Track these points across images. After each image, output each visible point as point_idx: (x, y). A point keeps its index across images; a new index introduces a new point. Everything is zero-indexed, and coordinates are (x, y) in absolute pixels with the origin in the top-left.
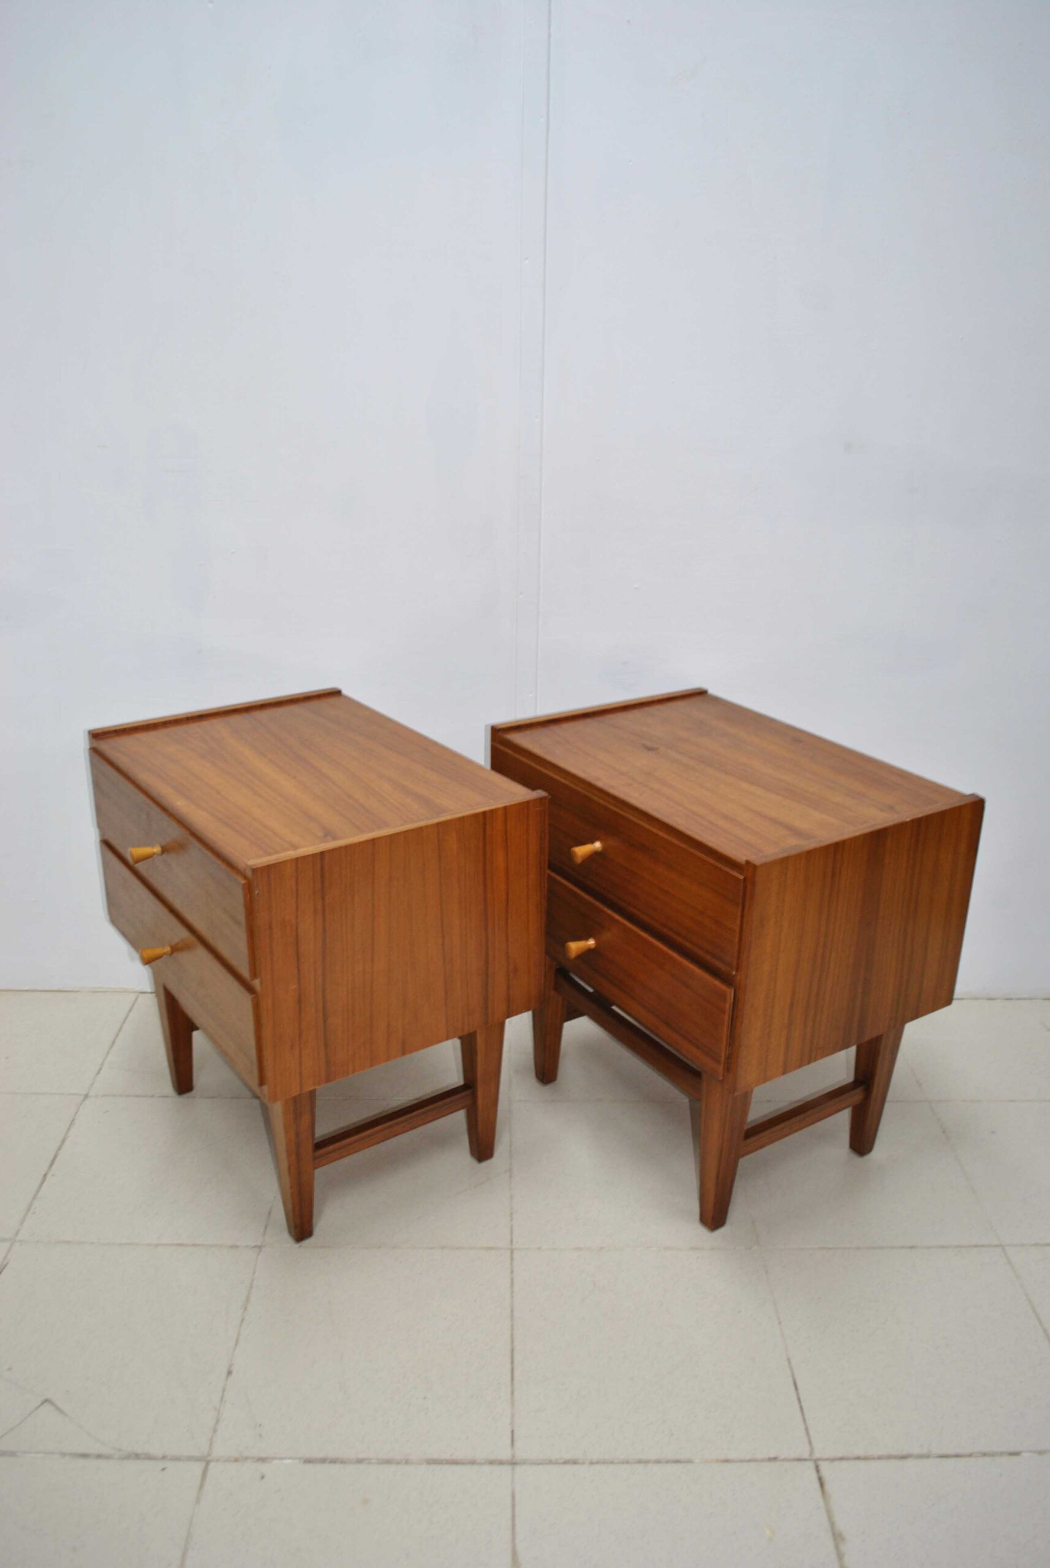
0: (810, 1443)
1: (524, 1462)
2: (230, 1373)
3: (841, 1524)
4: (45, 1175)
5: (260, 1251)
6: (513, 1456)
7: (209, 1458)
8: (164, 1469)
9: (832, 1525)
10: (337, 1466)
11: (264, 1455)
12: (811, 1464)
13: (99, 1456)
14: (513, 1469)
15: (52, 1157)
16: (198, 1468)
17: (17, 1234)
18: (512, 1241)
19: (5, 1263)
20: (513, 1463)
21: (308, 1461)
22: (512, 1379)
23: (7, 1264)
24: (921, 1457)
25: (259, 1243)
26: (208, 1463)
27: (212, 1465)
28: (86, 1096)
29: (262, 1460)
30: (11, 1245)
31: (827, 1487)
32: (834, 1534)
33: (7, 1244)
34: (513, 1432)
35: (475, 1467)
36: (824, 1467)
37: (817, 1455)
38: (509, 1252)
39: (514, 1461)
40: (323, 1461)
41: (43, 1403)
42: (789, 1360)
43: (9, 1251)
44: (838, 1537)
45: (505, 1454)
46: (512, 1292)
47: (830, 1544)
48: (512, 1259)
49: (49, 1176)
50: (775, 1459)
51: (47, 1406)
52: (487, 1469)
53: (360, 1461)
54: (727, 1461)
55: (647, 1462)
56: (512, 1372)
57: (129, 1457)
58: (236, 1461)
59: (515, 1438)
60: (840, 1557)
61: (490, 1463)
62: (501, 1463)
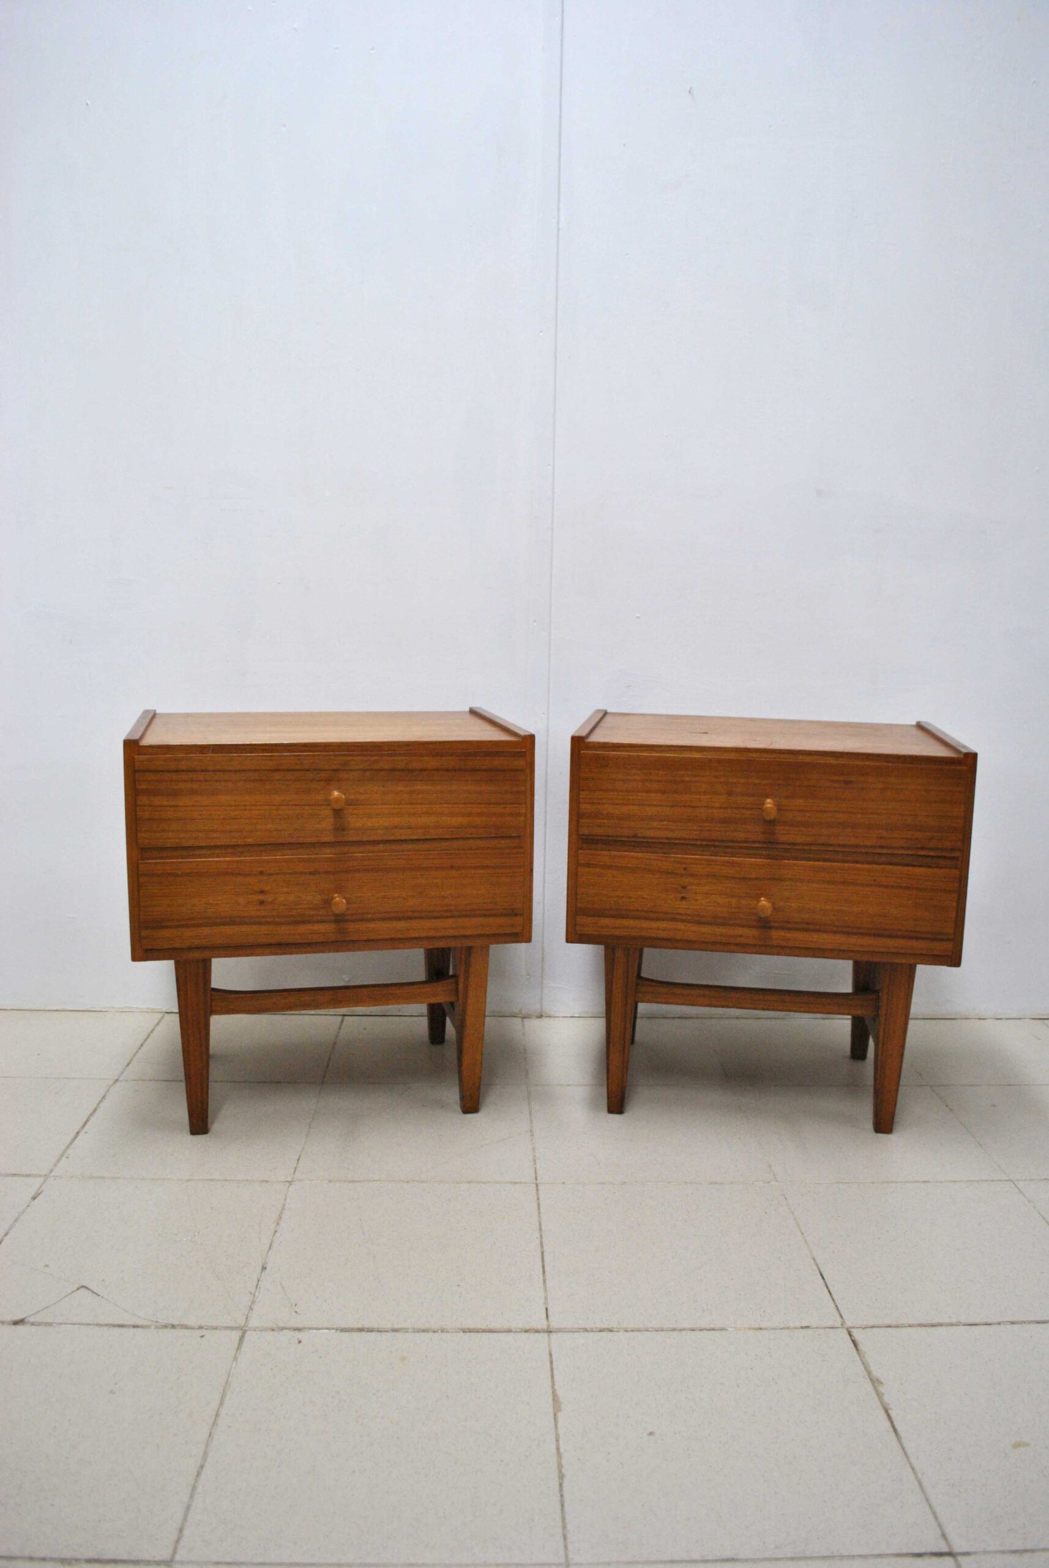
0: (841, 1316)
1: (559, 1330)
2: (264, 1268)
3: (877, 1373)
4: (78, 1133)
5: (291, 1185)
6: (549, 1326)
7: (247, 1329)
8: (202, 1337)
9: (869, 1373)
10: (373, 1334)
11: (300, 1326)
12: (845, 1331)
13: (135, 1326)
14: (549, 1336)
15: (85, 1120)
16: (236, 1335)
17: (52, 1171)
18: (536, 1178)
19: (39, 1192)
20: (549, 1331)
21: (343, 1330)
22: (544, 1272)
23: (41, 1192)
24: (951, 1325)
25: (289, 1179)
26: (244, 1332)
27: (248, 1333)
28: (117, 1080)
29: (299, 1330)
30: (45, 1180)
31: (861, 1346)
32: (871, 1380)
33: (42, 1179)
34: (547, 1309)
35: (512, 1335)
36: (855, 1332)
37: (848, 1324)
38: (535, 1185)
39: (549, 1330)
40: (361, 1330)
41: (78, 1289)
42: (814, 1260)
43: (43, 1183)
44: (875, 1382)
45: (543, 1324)
46: (539, 1213)
47: (869, 1387)
48: (537, 1190)
49: (81, 1134)
50: (807, 1327)
51: (83, 1291)
52: (524, 1335)
53: (396, 1330)
54: (761, 1329)
55: (681, 1330)
56: (543, 1267)
57: (165, 1327)
58: (273, 1330)
59: (549, 1313)
60: (880, 1395)
61: (526, 1331)
62: (537, 1331)
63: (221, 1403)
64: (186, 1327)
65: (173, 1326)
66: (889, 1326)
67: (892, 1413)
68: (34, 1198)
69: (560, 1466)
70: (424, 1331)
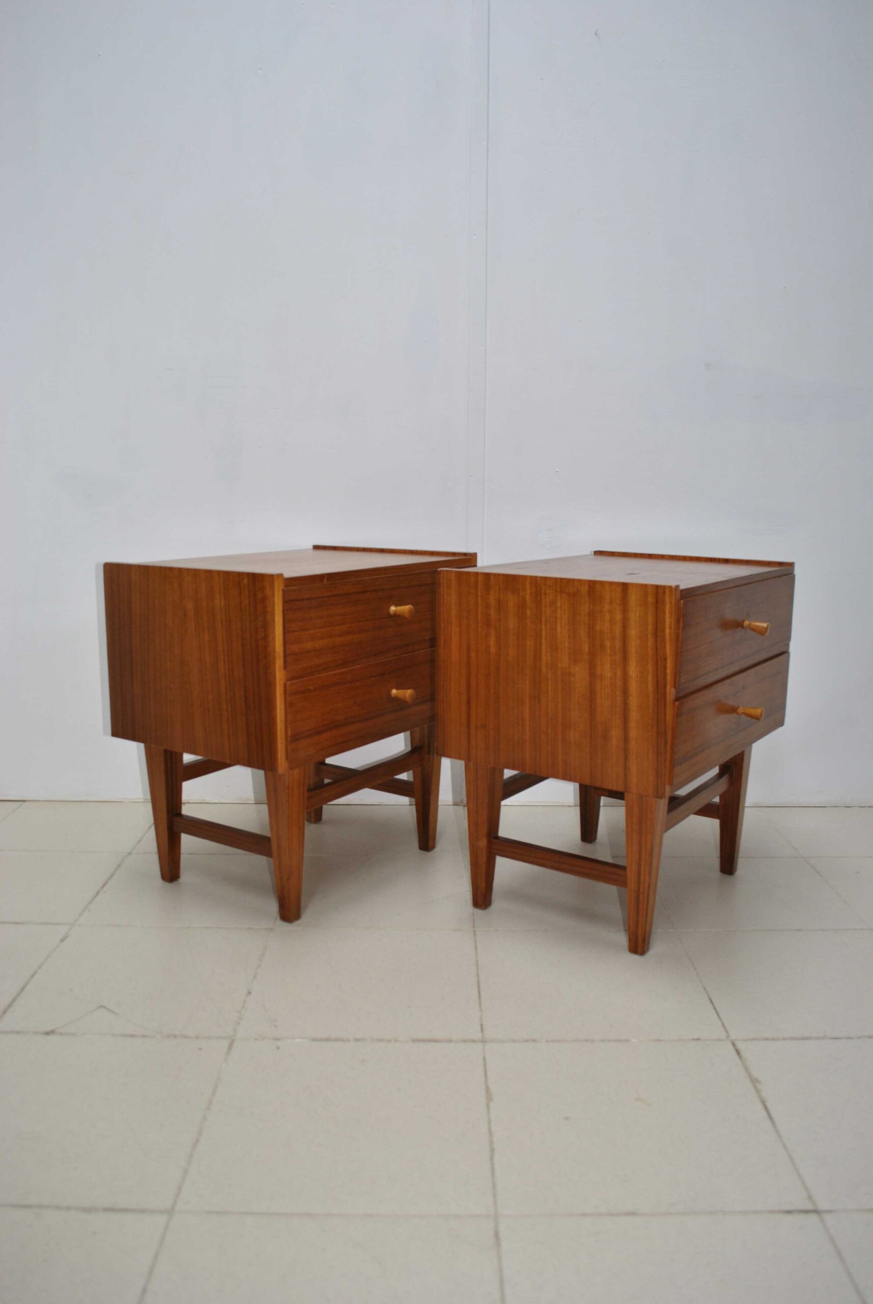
0: (727, 1031)
1: (492, 1041)
2: (249, 993)
3: (756, 1074)
5: (272, 931)
6: (483, 1037)
7: (234, 1038)
8: (197, 1043)
9: (749, 1074)
10: (339, 1043)
11: (278, 1036)
12: (730, 1043)
13: (144, 1036)
14: (483, 1045)
16: (225, 1044)
17: (76, 920)
19: (66, 936)
20: (483, 1041)
21: (314, 1040)
22: (480, 997)
23: (68, 937)
24: (819, 1038)
25: (270, 927)
26: (233, 1040)
27: (236, 1041)
28: (130, 854)
29: (278, 1039)
30: (71, 928)
31: (743, 1053)
32: (751, 1079)
33: (69, 927)
34: (481, 1024)
35: (452, 1044)
36: (738, 1043)
37: (733, 1037)
38: (473, 932)
40: (327, 1040)
41: (98, 1008)
42: (704, 988)
43: (70, 930)
44: (754, 1081)
45: (479, 1036)
46: (476, 952)
47: (749, 1085)
48: (475, 936)
49: (101, 893)
50: (698, 1039)
51: (102, 1009)
52: (462, 1045)
53: (357, 1040)
54: (659, 1041)
55: (593, 1041)
56: (479, 993)
57: (168, 1036)
58: (256, 1039)
59: (484, 1028)
60: (758, 1091)
61: (465, 1041)
62: (474, 1041)
63: (214, 1093)
64: (185, 1037)
65: (175, 1036)
66: (766, 1039)
67: (769, 1105)
68: (62, 941)
69: (491, 1142)
70: (380, 1040)
